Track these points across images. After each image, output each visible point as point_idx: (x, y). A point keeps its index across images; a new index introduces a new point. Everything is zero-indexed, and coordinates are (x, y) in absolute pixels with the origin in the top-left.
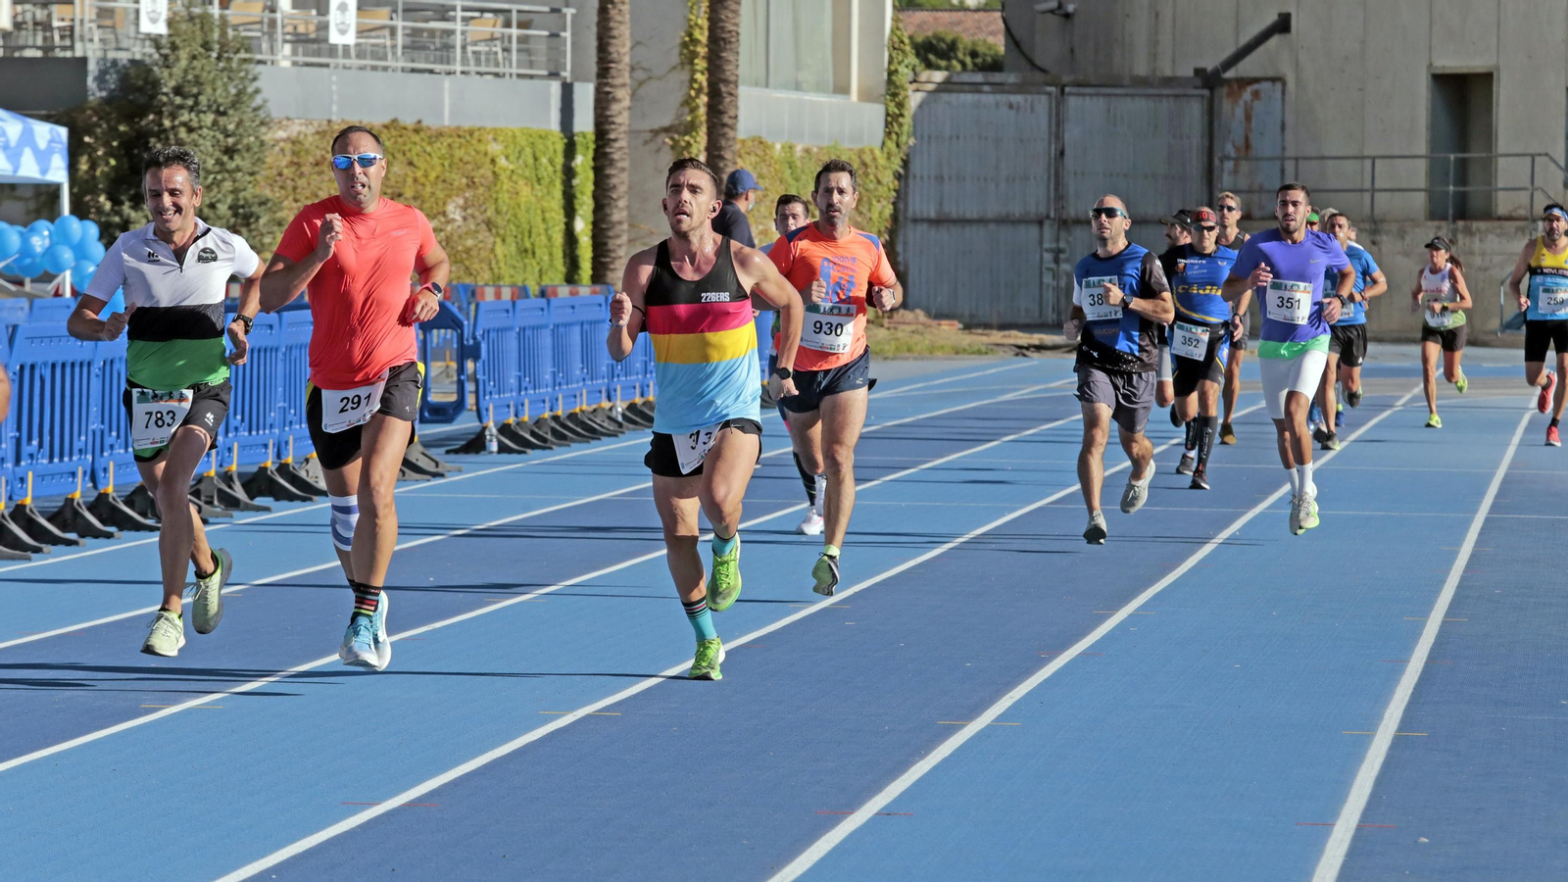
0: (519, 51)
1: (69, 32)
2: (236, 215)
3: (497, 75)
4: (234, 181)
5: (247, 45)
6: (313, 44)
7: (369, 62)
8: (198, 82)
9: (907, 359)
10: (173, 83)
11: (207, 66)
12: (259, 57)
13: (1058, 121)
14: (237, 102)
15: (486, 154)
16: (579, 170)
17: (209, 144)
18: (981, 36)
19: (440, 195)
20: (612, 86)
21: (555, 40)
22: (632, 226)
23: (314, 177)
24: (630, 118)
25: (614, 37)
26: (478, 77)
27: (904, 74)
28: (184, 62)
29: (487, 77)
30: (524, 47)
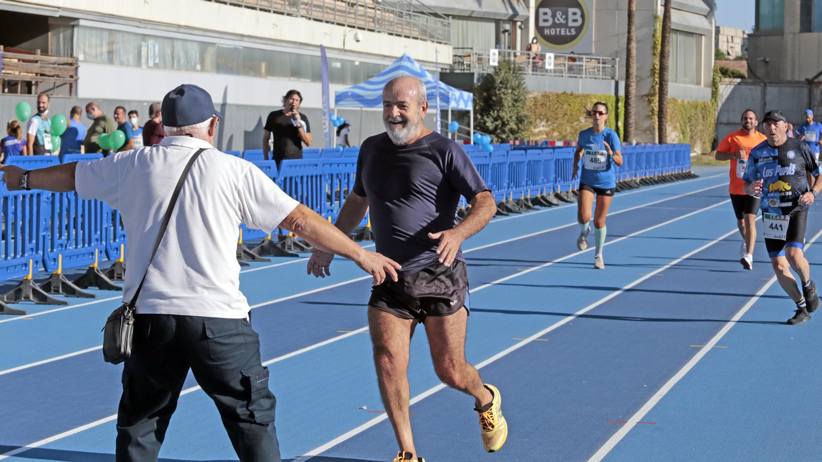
0: (602, 71)
1: (469, 66)
2: (517, 120)
3: (595, 78)
4: (517, 110)
5: (520, 69)
7: (557, 74)
8: (507, 80)
9: (719, 165)
10: (499, 81)
11: (510, 76)
12: (525, 72)
13: (764, 94)
14: (519, 86)
16: (620, 107)
17: (510, 99)
18: (734, 68)
19: (578, 114)
20: (630, 82)
21: (613, 68)
22: (635, 124)
23: (541, 109)
24: (636, 91)
25: (631, 67)
26: (589, 79)
27: (718, 79)
28: (503, 74)
29: (593, 79)
30: (604, 70)
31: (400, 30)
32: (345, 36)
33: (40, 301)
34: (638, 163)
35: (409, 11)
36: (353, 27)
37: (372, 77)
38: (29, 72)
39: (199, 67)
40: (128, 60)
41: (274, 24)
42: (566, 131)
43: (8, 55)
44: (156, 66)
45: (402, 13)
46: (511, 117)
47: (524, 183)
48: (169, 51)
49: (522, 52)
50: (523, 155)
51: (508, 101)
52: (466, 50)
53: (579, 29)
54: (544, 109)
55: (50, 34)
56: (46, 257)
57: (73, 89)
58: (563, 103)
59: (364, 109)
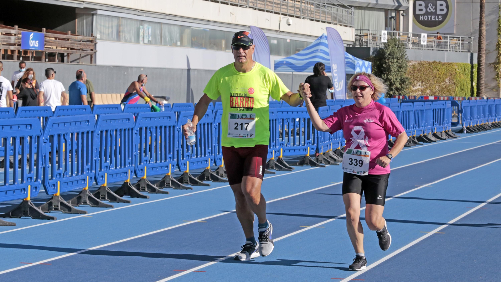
0: (461, 46)
1: (367, 42)
2: (401, 81)
3: (456, 51)
4: (401, 74)
5: (403, 45)
6: (417, 44)
7: (429, 48)
8: (394, 53)
10: (388, 53)
11: (396, 49)
12: (406, 47)
14: (401, 57)
15: (454, 68)
16: (474, 72)
17: (396, 66)
19: (444, 77)
20: (481, 54)
21: (469, 44)
22: (485, 84)
23: (417, 73)
24: (485, 61)
25: (482, 43)
26: (452, 52)
28: (391, 48)
29: (455, 52)
30: (463, 45)
31: (318, 17)
32: (280, 21)
33: (94, 205)
34: (490, 112)
35: (324, 3)
36: (286, 15)
37: (299, 51)
38: (62, 47)
39: (179, 43)
40: (131, 39)
41: (231, 13)
42: (435, 89)
43: (49, 35)
44: (150, 42)
45: (319, 5)
46: (396, 79)
47: (412, 126)
48: (158, 32)
49: (403, 32)
50: (411, 106)
51: (394, 68)
52: (364, 31)
53: (445, 16)
54: (420, 73)
55: (77, 20)
56: (97, 175)
57: (93, 59)
58: (433, 69)
59: (294, 73)
